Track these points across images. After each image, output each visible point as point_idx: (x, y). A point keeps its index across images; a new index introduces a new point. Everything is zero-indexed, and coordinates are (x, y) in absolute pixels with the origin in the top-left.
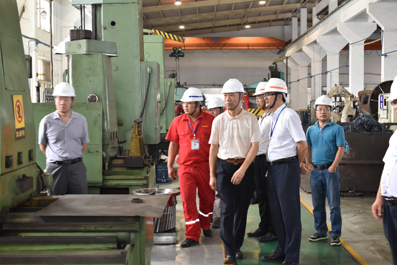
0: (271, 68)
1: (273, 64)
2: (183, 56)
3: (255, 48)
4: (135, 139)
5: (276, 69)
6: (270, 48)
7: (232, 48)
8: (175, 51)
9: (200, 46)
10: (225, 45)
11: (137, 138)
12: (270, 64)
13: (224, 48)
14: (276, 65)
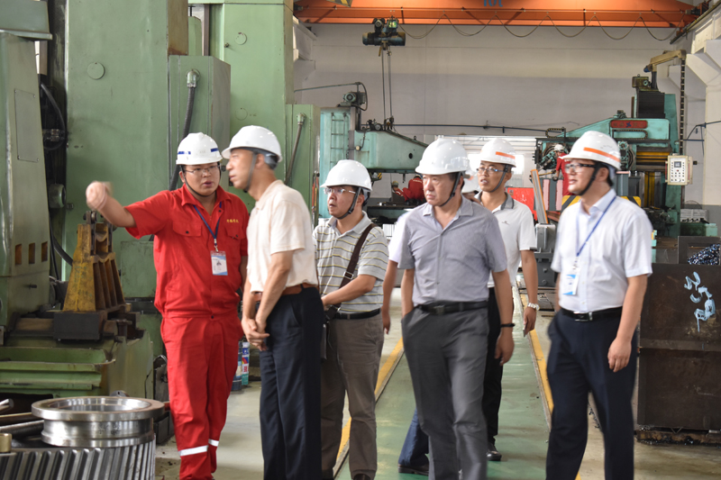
0: (637, 82)
1: (646, 70)
2: (402, 43)
3: (603, 23)
4: (84, 265)
5: (653, 85)
6: (648, 24)
7: (537, 23)
8: (378, 29)
9: (445, 16)
10: (518, 13)
11: (88, 262)
12: (638, 70)
13: (513, 22)
14: (654, 74)
